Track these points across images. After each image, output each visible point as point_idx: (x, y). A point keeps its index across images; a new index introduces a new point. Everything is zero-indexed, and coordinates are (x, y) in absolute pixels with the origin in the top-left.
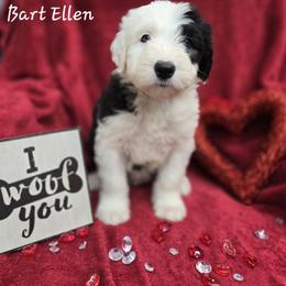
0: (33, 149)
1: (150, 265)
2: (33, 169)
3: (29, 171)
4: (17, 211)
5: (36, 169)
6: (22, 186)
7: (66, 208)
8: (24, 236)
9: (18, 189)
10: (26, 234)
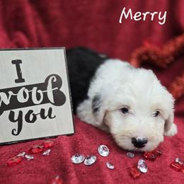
0: (20, 61)
1: (111, 164)
2: (20, 80)
3: (16, 81)
4: (7, 113)
5: (23, 81)
6: (11, 93)
7: (50, 117)
8: (13, 133)
9: (8, 95)
10: (16, 133)
